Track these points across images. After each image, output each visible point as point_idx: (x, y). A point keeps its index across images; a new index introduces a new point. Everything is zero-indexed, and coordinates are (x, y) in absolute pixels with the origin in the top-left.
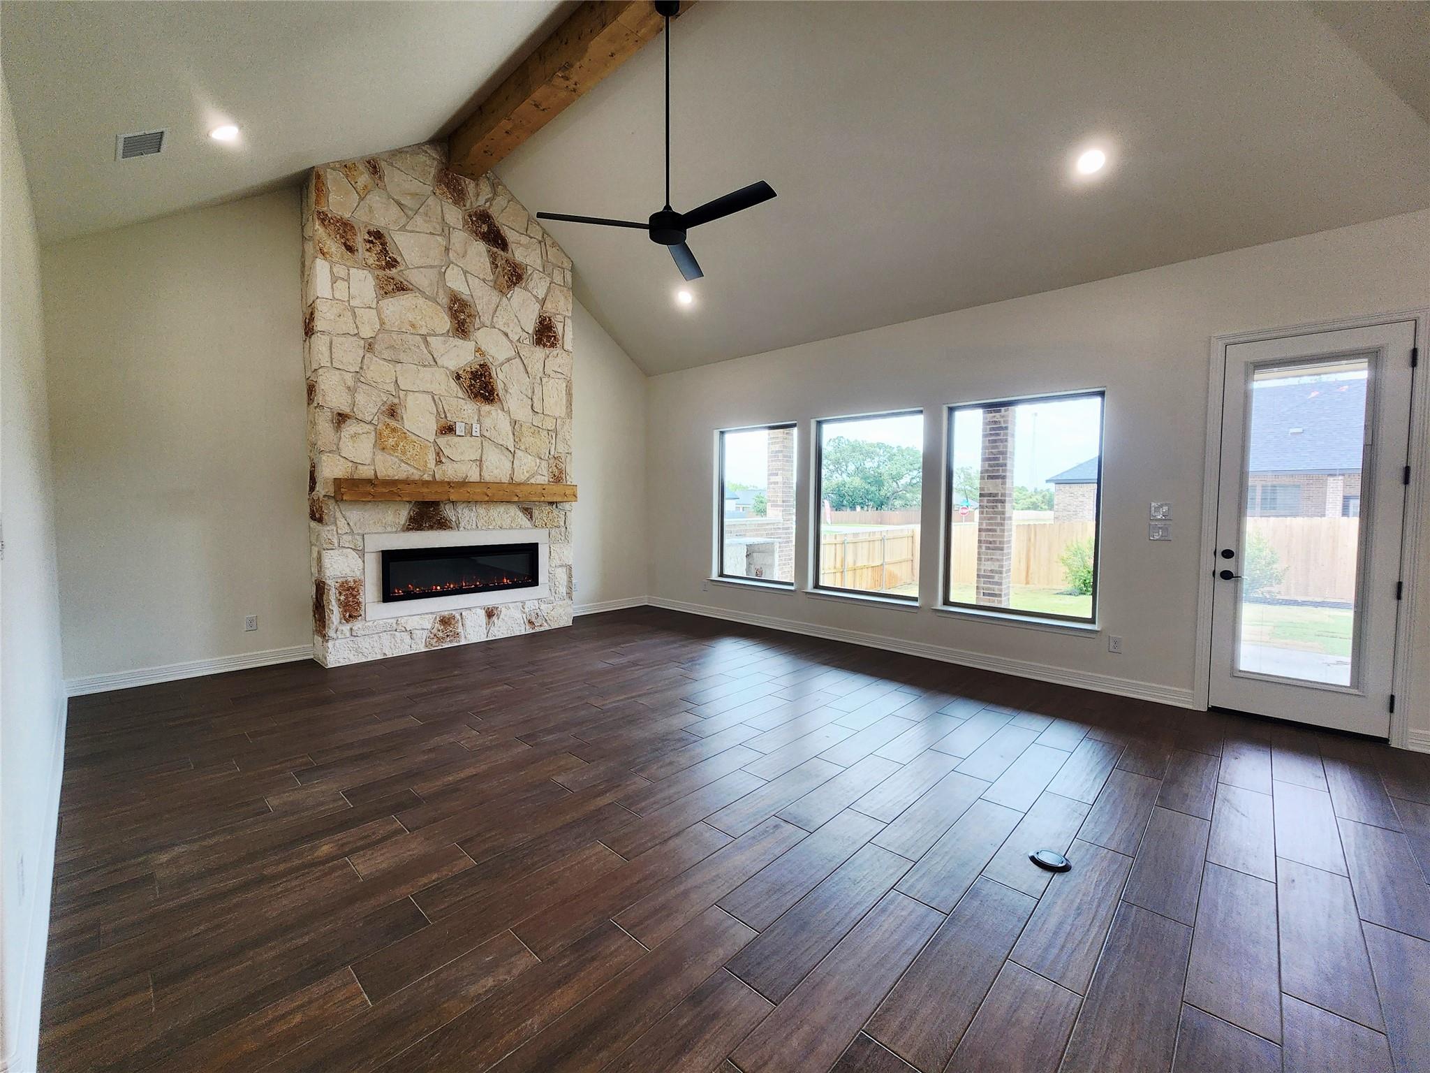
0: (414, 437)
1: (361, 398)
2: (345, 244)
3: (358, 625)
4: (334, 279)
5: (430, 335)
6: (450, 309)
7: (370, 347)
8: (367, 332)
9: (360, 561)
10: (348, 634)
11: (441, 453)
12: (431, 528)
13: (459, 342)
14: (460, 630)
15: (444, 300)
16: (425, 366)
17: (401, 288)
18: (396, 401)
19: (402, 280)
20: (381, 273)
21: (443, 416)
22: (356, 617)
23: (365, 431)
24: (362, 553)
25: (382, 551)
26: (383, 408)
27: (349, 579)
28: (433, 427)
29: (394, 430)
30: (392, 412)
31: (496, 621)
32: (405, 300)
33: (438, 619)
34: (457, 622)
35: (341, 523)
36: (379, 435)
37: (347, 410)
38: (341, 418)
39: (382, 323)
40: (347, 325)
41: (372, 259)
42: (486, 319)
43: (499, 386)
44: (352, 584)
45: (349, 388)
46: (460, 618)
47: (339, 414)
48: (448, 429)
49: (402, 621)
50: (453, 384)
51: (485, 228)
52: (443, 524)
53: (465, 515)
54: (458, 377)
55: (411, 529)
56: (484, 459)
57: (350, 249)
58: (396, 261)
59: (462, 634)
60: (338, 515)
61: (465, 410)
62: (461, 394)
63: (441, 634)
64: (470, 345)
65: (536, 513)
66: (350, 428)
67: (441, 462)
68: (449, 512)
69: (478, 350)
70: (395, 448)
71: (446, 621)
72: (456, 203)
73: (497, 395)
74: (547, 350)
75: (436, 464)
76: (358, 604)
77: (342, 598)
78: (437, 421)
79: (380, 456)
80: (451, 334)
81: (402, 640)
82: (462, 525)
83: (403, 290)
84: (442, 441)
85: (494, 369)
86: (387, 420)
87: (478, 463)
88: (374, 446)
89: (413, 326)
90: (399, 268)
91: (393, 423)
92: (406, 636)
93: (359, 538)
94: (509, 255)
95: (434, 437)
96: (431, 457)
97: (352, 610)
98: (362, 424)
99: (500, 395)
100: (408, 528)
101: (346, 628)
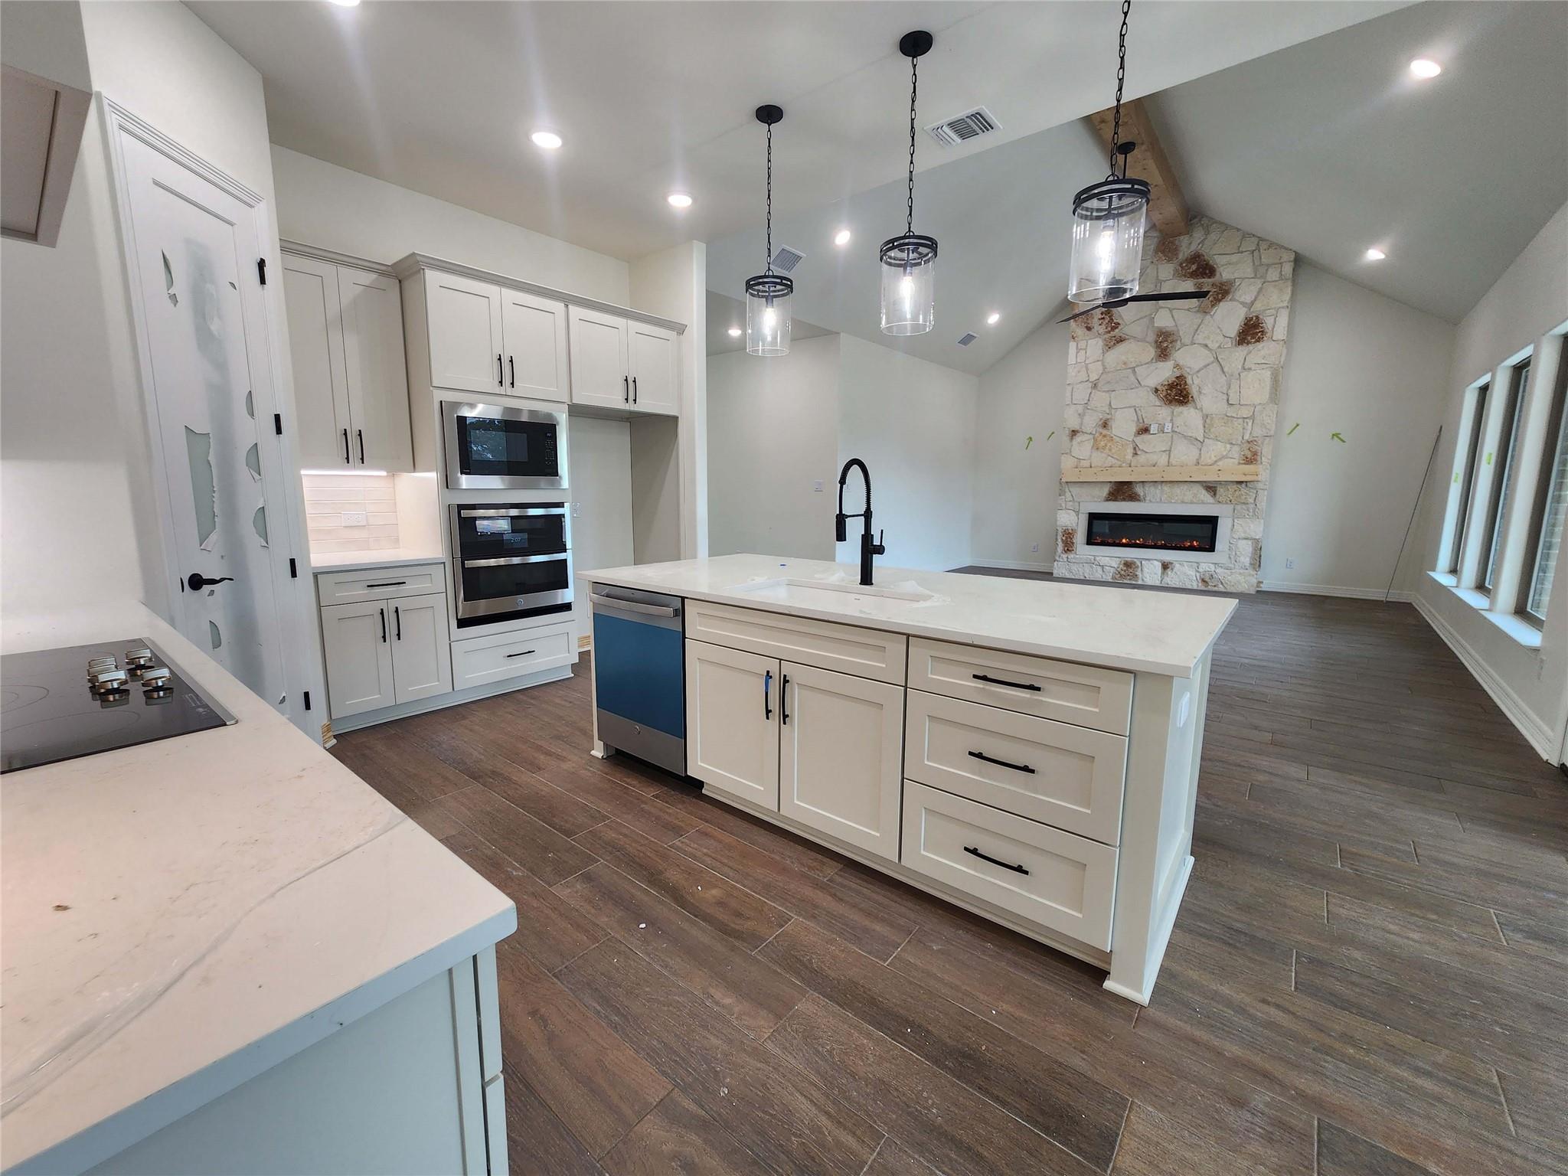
0: (1118, 439)
1: (1087, 419)
2: (1086, 327)
3: (1071, 556)
4: (1078, 350)
5: (1137, 366)
6: (1156, 342)
7: (1095, 386)
8: (1094, 377)
9: (1076, 518)
10: (1065, 560)
11: (1137, 448)
12: (1124, 500)
13: (1161, 364)
14: (1139, 573)
15: (1151, 337)
16: (1132, 389)
17: (1120, 340)
18: (1109, 417)
19: (1121, 334)
20: (1107, 336)
21: (1141, 421)
22: (1070, 551)
23: (1087, 438)
24: (1077, 513)
25: (1090, 513)
26: (1100, 423)
27: (1070, 528)
28: (1134, 430)
29: (1105, 436)
30: (1105, 425)
31: (1169, 573)
32: (1122, 347)
33: (1123, 562)
34: (1138, 567)
35: (1068, 494)
36: (1095, 440)
37: (1077, 428)
38: (1074, 433)
39: (1105, 368)
40: (1083, 376)
41: (1102, 329)
42: (1186, 340)
43: (1194, 391)
44: (1070, 531)
45: (1079, 415)
46: (1140, 565)
47: (1073, 431)
48: (1145, 430)
49: (1097, 558)
50: (1153, 398)
51: (1194, 267)
52: (1134, 497)
53: (1151, 492)
54: (1157, 390)
55: (1110, 500)
56: (1172, 449)
57: (1089, 329)
58: (1119, 324)
59: (1140, 576)
60: (1067, 490)
61: (1161, 414)
62: (1158, 403)
63: (1123, 572)
64: (1170, 364)
65: (1220, 490)
66: (1078, 438)
67: (1136, 454)
68: (1139, 490)
69: (1177, 366)
70: (1104, 448)
71: (1128, 565)
72: (1170, 260)
73: (1192, 397)
74: (1251, 347)
75: (1133, 456)
76: (1073, 543)
77: (1064, 538)
78: (1137, 426)
79: (1095, 454)
80: (1154, 361)
81: (1097, 571)
82: (1148, 498)
83: (1122, 341)
84: (1139, 440)
85: (1190, 377)
86: (1101, 430)
87: (1168, 452)
88: (1092, 447)
89: (1125, 364)
90: (1120, 328)
91: (1105, 432)
92: (1099, 569)
93: (1077, 504)
94: (1216, 279)
95: (1132, 437)
96: (1130, 451)
97: (1069, 546)
98: (1086, 435)
99: (1194, 397)
100: (1108, 500)
101: (1064, 556)
